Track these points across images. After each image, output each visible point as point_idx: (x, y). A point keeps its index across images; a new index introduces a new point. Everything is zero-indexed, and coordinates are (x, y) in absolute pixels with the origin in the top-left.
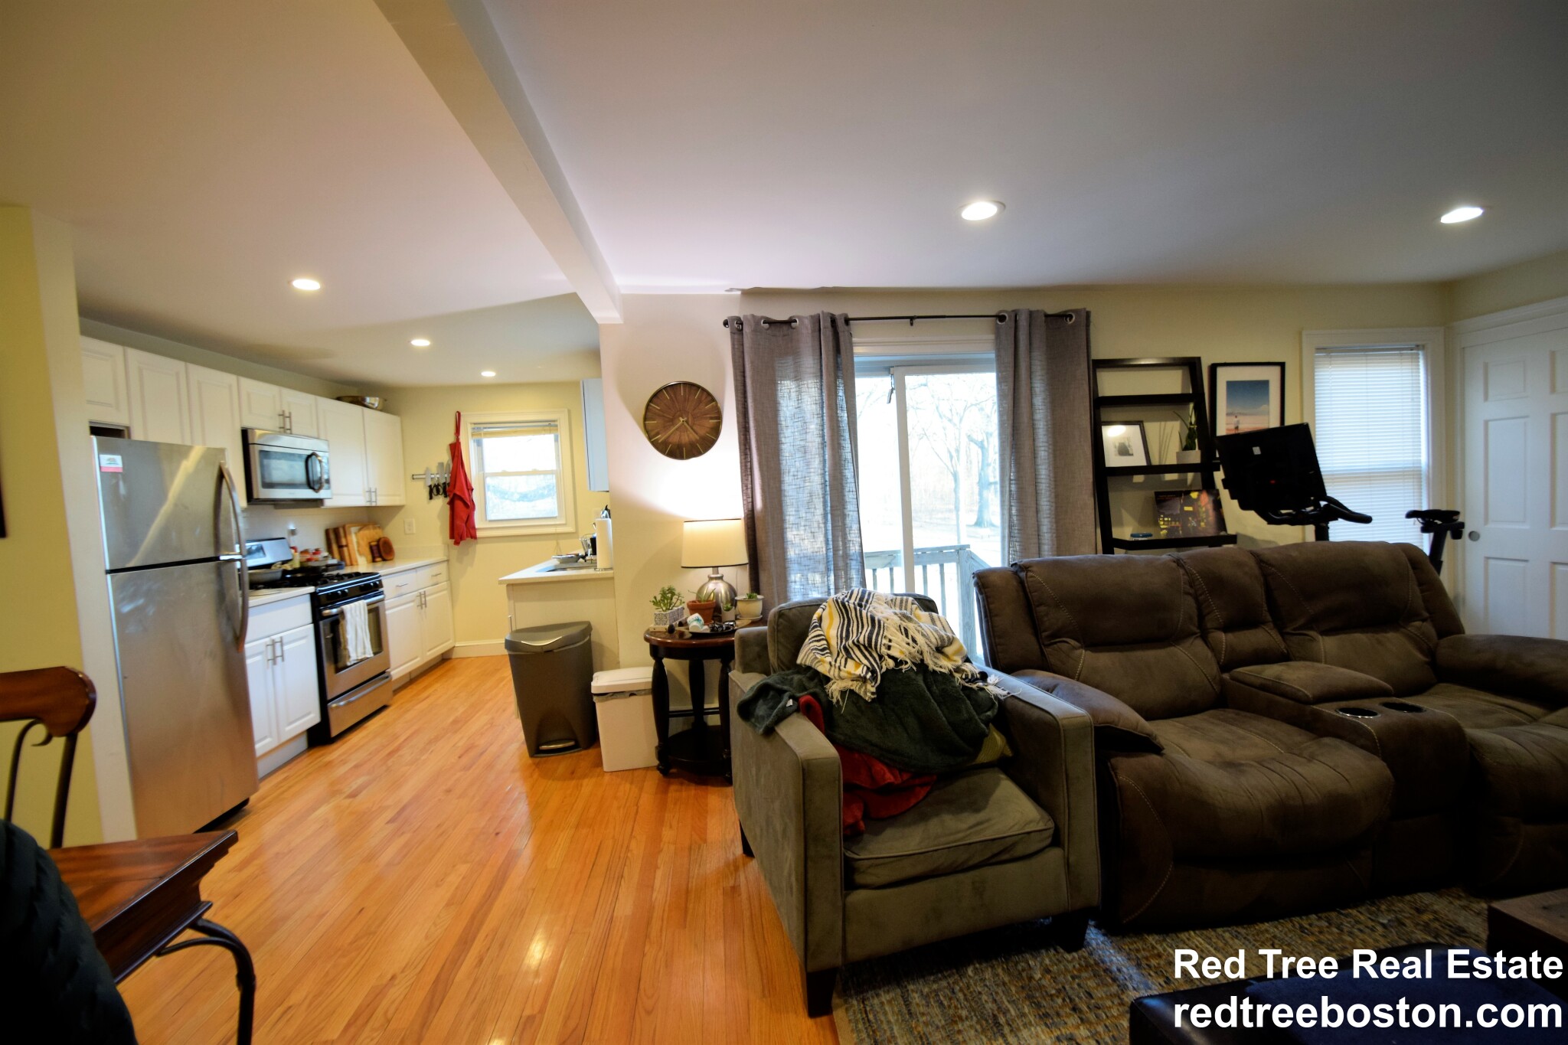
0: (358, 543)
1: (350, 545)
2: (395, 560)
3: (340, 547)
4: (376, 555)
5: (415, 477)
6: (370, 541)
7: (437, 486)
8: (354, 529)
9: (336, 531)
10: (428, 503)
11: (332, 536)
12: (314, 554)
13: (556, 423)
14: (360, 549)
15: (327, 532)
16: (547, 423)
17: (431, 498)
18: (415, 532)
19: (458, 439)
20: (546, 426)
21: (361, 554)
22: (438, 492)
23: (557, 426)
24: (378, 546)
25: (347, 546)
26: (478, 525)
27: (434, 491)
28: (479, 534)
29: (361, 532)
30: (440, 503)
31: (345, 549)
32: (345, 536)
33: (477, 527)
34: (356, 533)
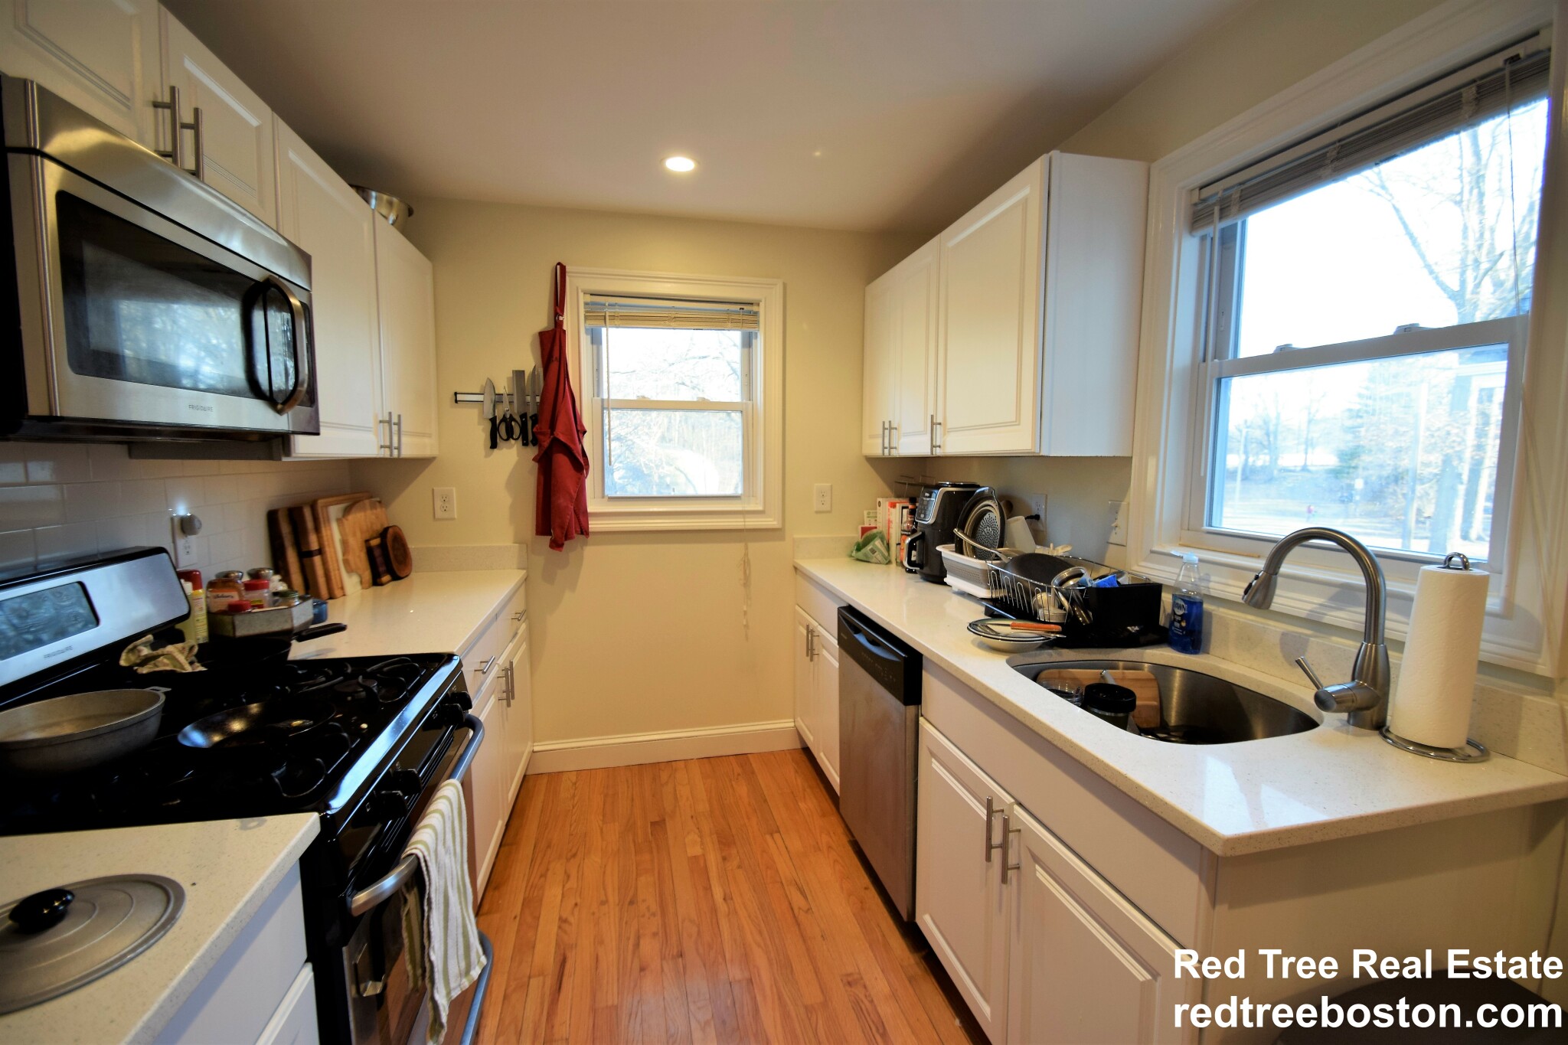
0: (345, 543)
1: (328, 550)
2: (413, 575)
3: (305, 555)
4: (382, 569)
5: (459, 397)
6: (367, 536)
7: (508, 421)
8: (334, 511)
9: (294, 514)
10: (487, 456)
11: (285, 529)
12: (249, 587)
13: (755, 308)
14: (350, 557)
15: (272, 517)
16: (737, 308)
17: (494, 445)
18: (456, 517)
19: (558, 324)
20: (735, 312)
21: (350, 570)
22: (510, 435)
23: (756, 314)
24: (383, 546)
25: (321, 551)
26: (592, 507)
27: (499, 432)
28: (594, 525)
29: (351, 517)
30: (513, 457)
31: (317, 559)
32: (317, 529)
33: (590, 509)
34: (339, 521)
